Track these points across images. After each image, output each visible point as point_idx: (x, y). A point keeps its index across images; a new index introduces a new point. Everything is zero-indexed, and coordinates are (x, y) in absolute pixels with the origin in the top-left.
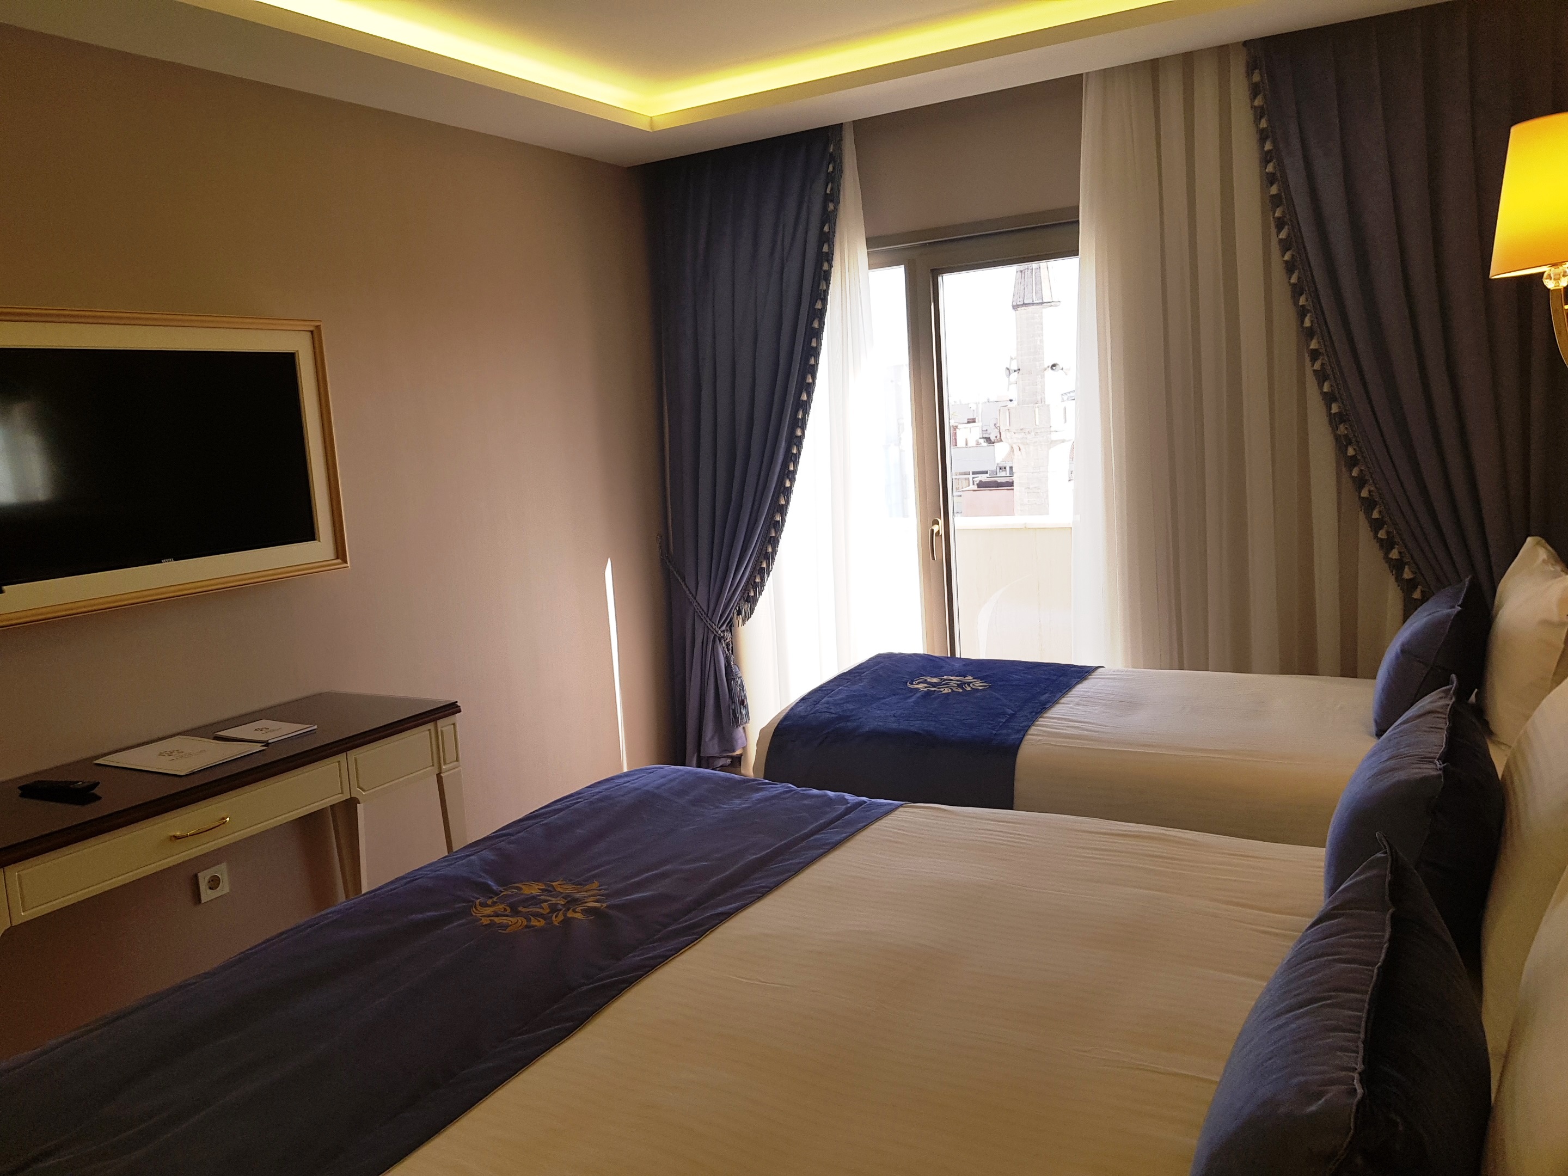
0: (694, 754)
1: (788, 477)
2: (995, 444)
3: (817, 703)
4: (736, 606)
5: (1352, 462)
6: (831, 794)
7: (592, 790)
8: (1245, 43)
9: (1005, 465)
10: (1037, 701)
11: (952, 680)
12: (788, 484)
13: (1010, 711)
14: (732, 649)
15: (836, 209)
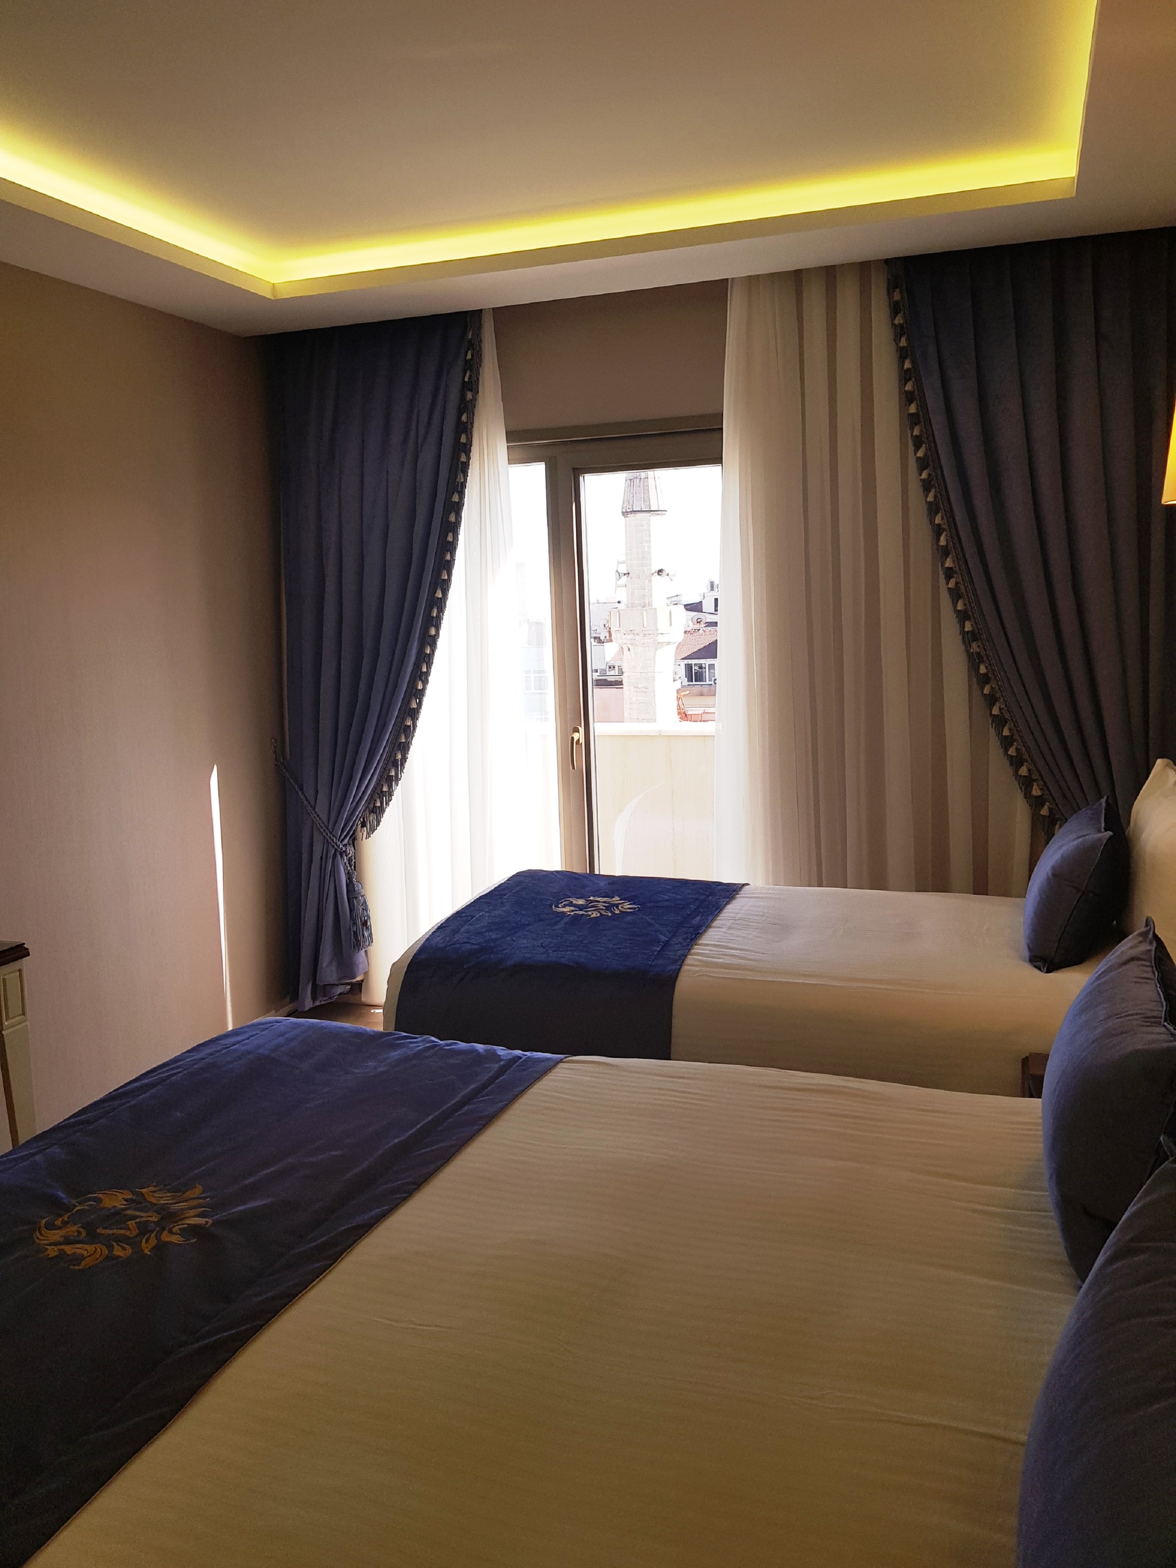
0: (309, 982)
1: (420, 679)
2: (604, 644)
3: (455, 932)
4: (361, 817)
5: (984, 680)
6: (480, 1047)
7: (193, 1056)
8: (887, 261)
9: (614, 664)
10: (689, 925)
11: (599, 902)
12: (420, 687)
13: (663, 938)
14: (354, 865)
15: (474, 399)
